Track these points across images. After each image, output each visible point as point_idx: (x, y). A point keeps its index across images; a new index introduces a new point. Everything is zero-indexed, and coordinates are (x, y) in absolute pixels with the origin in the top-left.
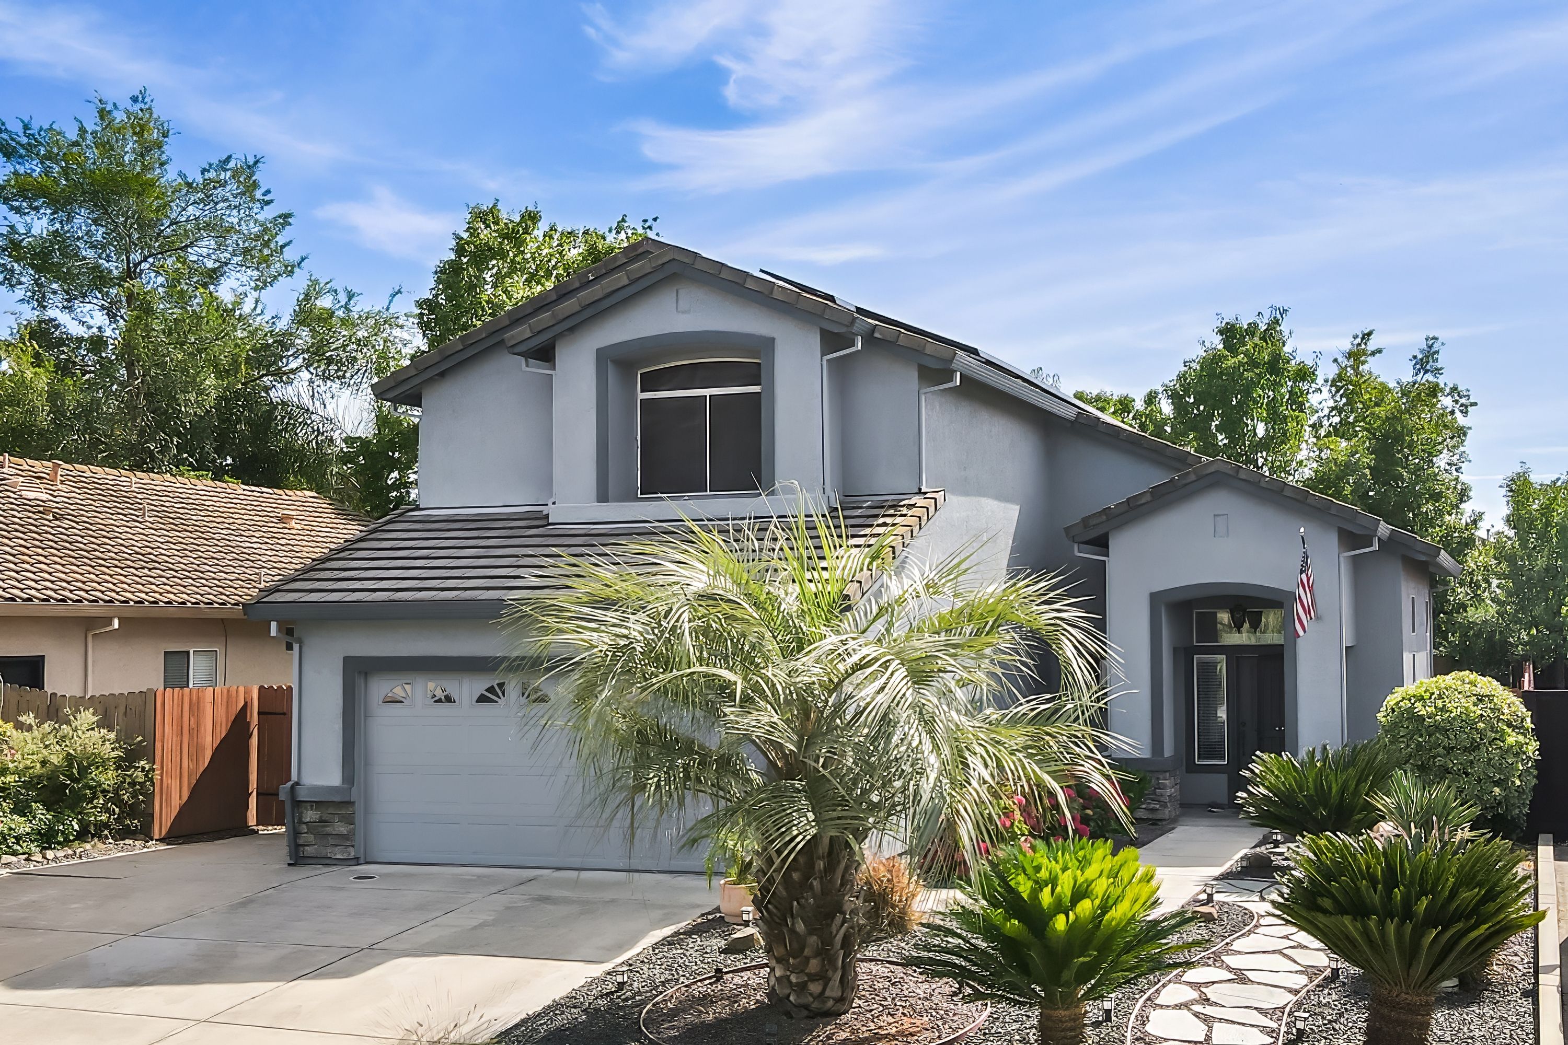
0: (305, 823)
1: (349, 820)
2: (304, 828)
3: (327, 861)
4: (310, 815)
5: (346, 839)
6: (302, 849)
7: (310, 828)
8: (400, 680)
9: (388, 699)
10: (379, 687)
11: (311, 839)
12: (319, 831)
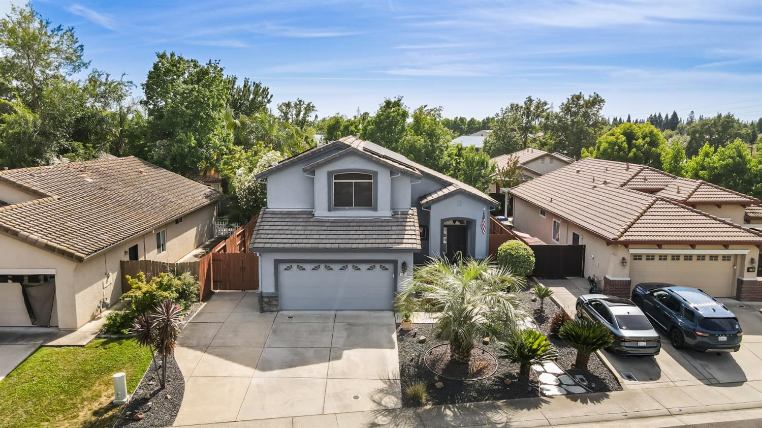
1: (278, 301)
2: (264, 303)
4: (265, 300)
6: (263, 308)
7: (266, 303)
8: (289, 265)
9: (286, 269)
10: (282, 267)
11: (266, 305)
12: (269, 304)
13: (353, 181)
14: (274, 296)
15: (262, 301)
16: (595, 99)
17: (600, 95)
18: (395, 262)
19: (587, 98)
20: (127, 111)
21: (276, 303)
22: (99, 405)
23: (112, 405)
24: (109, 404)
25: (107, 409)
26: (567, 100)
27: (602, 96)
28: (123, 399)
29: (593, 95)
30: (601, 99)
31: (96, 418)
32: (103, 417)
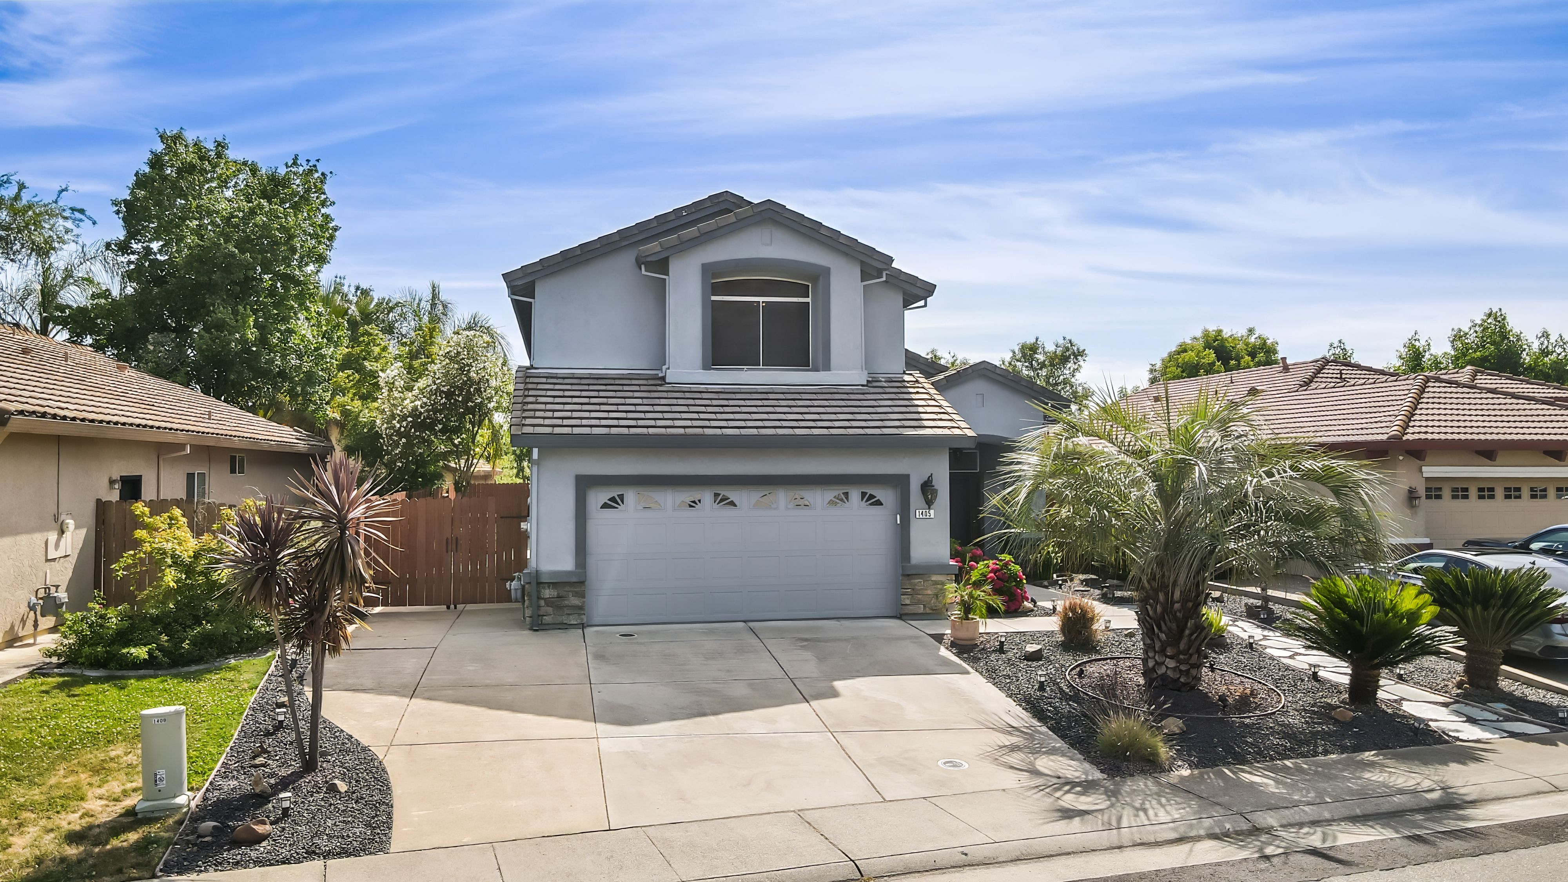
0: (543, 599)
1: (582, 595)
2: (542, 603)
3: (565, 627)
4: (547, 593)
5: (580, 609)
6: (540, 618)
7: (549, 602)
8: (614, 492)
9: (605, 506)
10: (597, 498)
11: (550, 610)
12: (556, 604)
13: (761, 299)
14: (574, 580)
15: (539, 598)
16: (1067, 349)
17: (1074, 341)
18: (900, 482)
19: (1050, 348)
20: (64, 280)
21: (575, 601)
22: (81, 818)
23: (131, 819)
24: (121, 815)
25: (116, 828)
26: (1011, 354)
27: (1080, 343)
28: (175, 797)
29: (1061, 342)
30: (1078, 349)
31: (82, 848)
32: (108, 847)
